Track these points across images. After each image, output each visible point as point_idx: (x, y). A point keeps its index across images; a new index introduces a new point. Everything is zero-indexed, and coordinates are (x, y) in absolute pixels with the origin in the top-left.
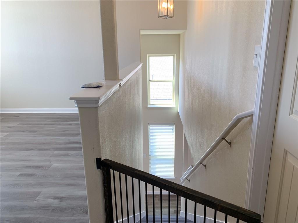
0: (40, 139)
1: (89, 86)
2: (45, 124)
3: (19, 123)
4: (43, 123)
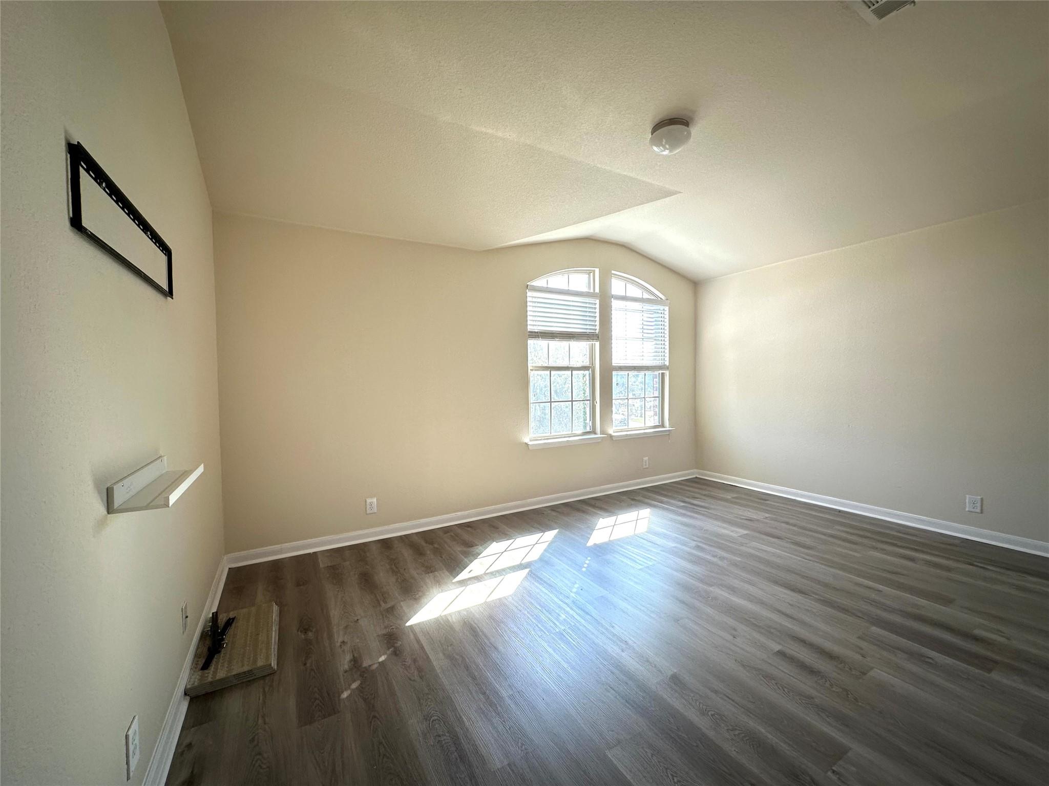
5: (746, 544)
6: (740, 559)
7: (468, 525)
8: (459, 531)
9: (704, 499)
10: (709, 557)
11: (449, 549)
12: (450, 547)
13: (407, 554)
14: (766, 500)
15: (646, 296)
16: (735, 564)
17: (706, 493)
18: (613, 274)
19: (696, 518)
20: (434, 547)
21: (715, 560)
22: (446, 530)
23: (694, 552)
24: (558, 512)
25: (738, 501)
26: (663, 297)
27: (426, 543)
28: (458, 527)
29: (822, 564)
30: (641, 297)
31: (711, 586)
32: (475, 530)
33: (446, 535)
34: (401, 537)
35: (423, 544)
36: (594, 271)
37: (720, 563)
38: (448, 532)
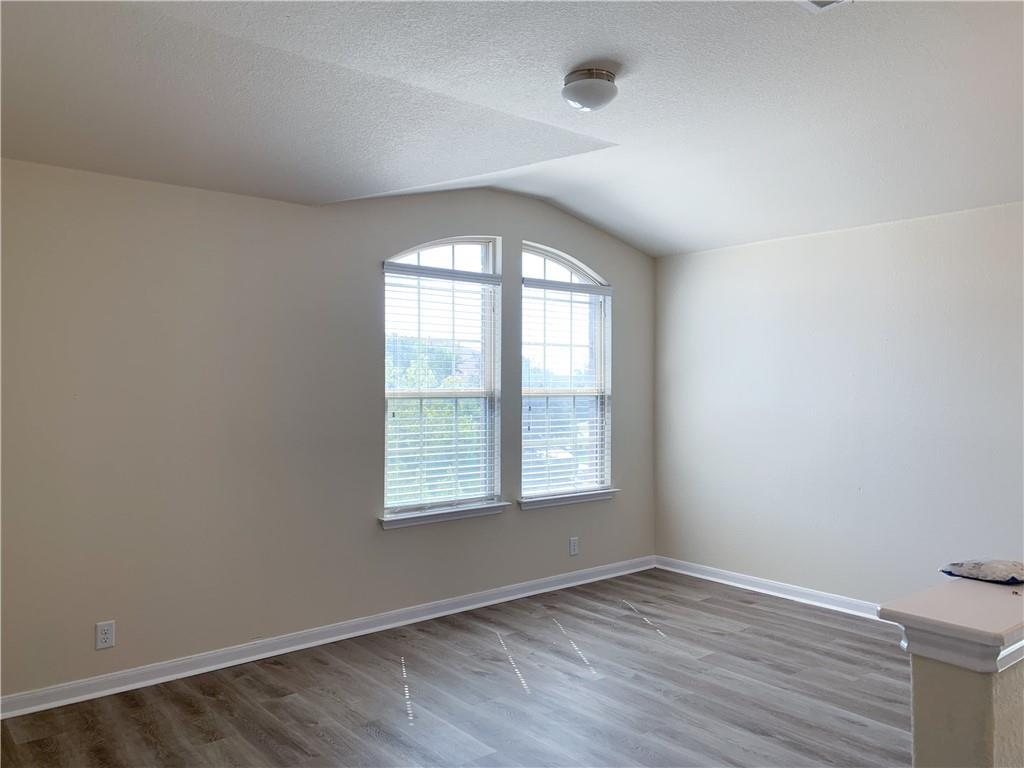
0: (801, 704)
1: (975, 573)
2: (828, 654)
3: (746, 626)
4: (820, 646)
5: (706, 670)
6: (691, 693)
7: (276, 661)
8: (262, 671)
9: (661, 605)
10: (650, 692)
11: (244, 701)
12: (245, 697)
13: (170, 714)
14: (751, 603)
15: (576, 280)
16: (685, 700)
17: (666, 593)
18: (526, 245)
19: (643, 635)
20: (218, 700)
21: (657, 695)
22: (238, 671)
23: (631, 685)
24: (428, 632)
25: (709, 605)
26: (603, 282)
27: (204, 694)
28: (260, 665)
29: (802, 693)
30: (569, 281)
31: (644, 732)
32: (288, 668)
33: (238, 679)
34: (156, 685)
35: (199, 696)
36: (494, 241)
37: (664, 699)
38: (242, 674)
